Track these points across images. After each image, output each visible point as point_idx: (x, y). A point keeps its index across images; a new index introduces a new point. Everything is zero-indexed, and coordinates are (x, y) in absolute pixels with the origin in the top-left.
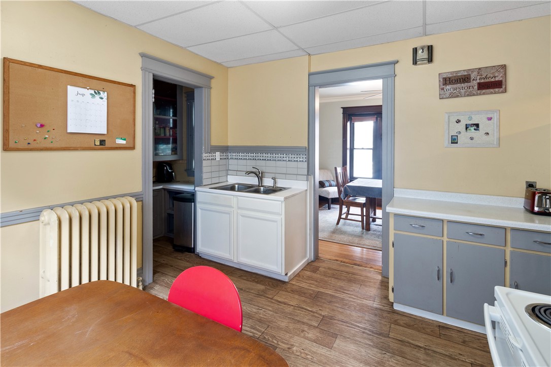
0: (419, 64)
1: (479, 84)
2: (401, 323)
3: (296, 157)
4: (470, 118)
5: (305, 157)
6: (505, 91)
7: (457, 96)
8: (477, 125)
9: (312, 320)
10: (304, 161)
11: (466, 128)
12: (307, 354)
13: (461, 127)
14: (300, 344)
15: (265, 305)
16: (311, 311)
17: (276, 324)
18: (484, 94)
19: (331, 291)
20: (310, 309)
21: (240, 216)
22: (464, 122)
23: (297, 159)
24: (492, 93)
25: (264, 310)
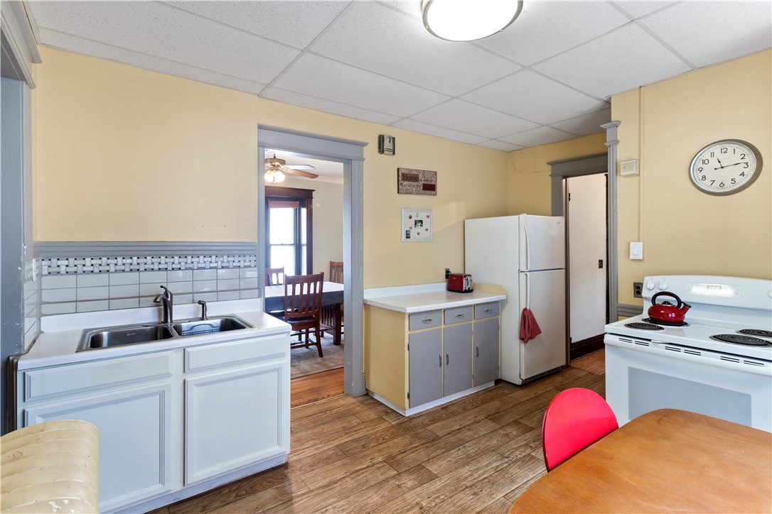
0: (386, 154)
1: (424, 185)
2: (426, 422)
3: (236, 260)
4: (417, 215)
5: (253, 258)
6: (436, 195)
7: (410, 193)
8: (421, 221)
9: (386, 473)
10: (253, 265)
11: (416, 224)
12: (438, 497)
13: (412, 222)
14: (419, 497)
15: (318, 503)
16: (368, 467)
17: (369, 506)
18: (426, 194)
19: (343, 437)
20: (365, 466)
21: (195, 387)
22: (414, 218)
23: (238, 264)
24: (430, 194)
25: (329, 507)
